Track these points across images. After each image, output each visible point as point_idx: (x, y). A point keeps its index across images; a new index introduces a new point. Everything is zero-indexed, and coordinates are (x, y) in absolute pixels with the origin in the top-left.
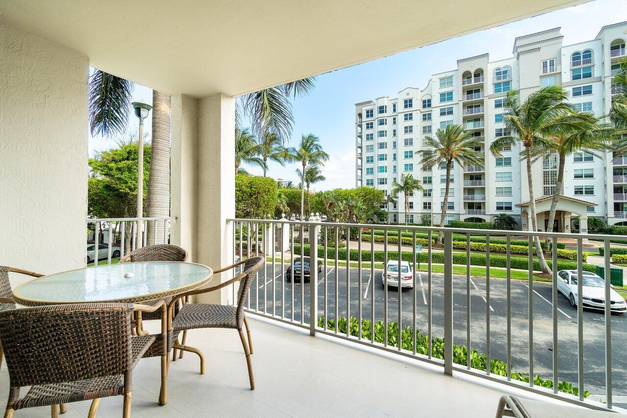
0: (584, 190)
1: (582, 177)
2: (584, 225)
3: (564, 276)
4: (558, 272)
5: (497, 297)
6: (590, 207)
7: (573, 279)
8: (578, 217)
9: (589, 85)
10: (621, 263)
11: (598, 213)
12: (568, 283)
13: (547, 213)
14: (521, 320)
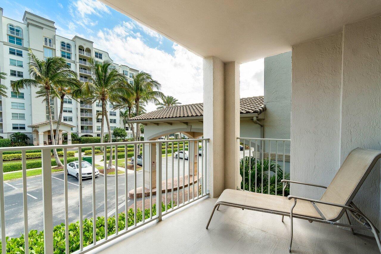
0: (68, 119)
1: (67, 111)
2: (69, 137)
3: (73, 166)
4: (68, 164)
5: (35, 189)
6: (72, 127)
7: (77, 166)
8: (66, 133)
9: (70, 63)
10: (88, 154)
11: (74, 130)
12: (75, 169)
13: (49, 132)
14: (57, 197)
